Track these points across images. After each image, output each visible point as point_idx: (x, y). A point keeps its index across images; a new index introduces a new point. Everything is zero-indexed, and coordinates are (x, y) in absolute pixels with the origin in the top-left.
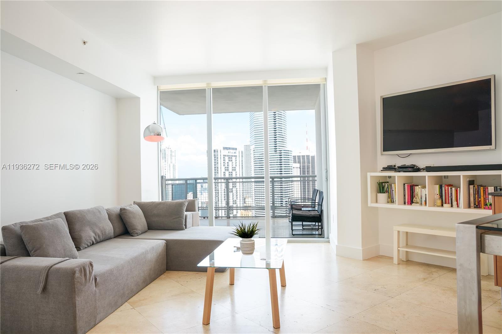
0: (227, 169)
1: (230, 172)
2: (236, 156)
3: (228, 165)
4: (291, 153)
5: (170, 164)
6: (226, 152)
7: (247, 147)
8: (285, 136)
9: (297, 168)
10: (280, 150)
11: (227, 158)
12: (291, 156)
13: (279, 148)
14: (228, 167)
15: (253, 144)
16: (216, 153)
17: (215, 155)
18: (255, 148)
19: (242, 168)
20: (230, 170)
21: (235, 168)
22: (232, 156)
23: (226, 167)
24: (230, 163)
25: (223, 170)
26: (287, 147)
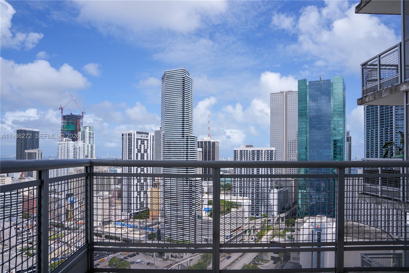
0: (139, 150)
1: (142, 154)
2: (148, 140)
3: (140, 147)
4: (196, 139)
5: (88, 145)
6: (139, 136)
7: (157, 133)
8: (191, 124)
9: (200, 152)
10: (187, 135)
11: (139, 141)
12: (196, 141)
13: (186, 134)
14: (140, 150)
15: (164, 130)
16: (130, 136)
17: (129, 138)
18: (165, 133)
19: (153, 150)
20: (142, 152)
21: (146, 150)
22: (145, 140)
23: (138, 149)
24: (142, 146)
25: (136, 151)
26: (193, 134)
